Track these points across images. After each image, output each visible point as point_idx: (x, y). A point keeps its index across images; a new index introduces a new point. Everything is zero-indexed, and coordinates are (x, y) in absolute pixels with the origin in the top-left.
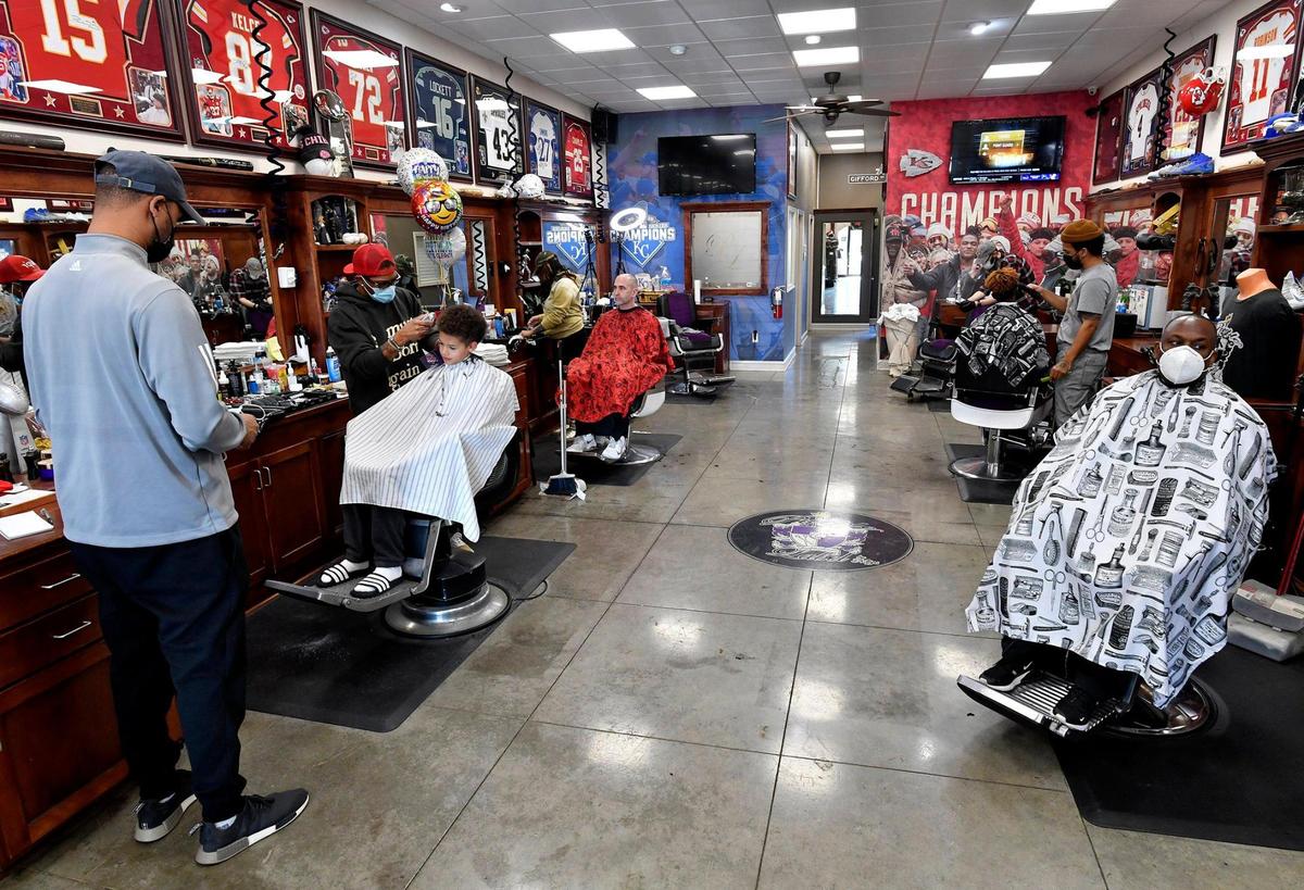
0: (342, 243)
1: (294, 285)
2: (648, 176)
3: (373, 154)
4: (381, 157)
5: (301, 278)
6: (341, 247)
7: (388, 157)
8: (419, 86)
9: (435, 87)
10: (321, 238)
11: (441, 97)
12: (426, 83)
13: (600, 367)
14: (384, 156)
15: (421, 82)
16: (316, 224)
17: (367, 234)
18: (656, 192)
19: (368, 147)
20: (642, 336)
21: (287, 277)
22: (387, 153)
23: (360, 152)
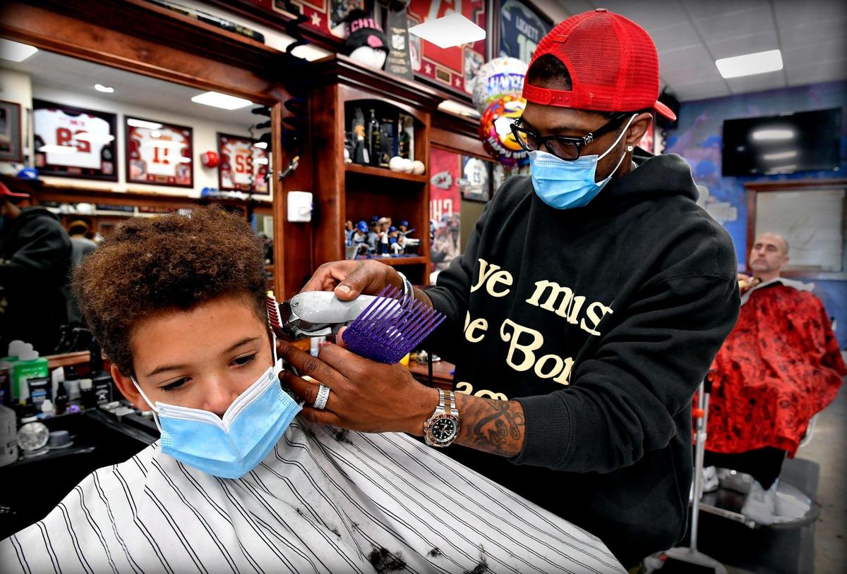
0: (388, 168)
1: (308, 219)
2: (709, 159)
3: (446, 77)
4: (454, 83)
5: (320, 209)
6: (385, 173)
7: (462, 84)
8: (504, 18)
9: (521, 25)
10: (355, 156)
11: (527, 38)
12: (513, 18)
13: (736, 366)
14: (458, 83)
15: (508, 15)
16: (350, 135)
17: (424, 163)
18: (717, 173)
19: (439, 67)
20: (798, 322)
21: (300, 205)
22: (462, 80)
23: (428, 70)
